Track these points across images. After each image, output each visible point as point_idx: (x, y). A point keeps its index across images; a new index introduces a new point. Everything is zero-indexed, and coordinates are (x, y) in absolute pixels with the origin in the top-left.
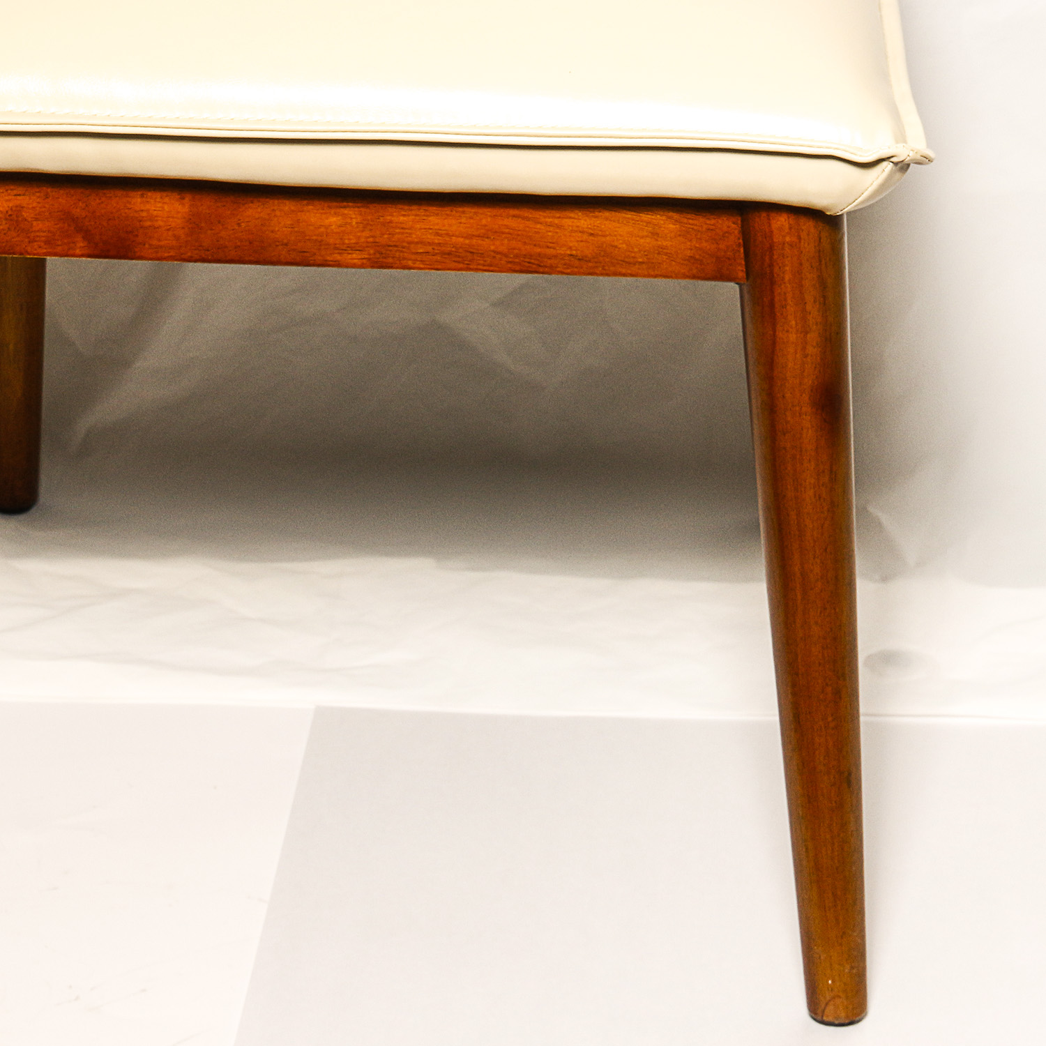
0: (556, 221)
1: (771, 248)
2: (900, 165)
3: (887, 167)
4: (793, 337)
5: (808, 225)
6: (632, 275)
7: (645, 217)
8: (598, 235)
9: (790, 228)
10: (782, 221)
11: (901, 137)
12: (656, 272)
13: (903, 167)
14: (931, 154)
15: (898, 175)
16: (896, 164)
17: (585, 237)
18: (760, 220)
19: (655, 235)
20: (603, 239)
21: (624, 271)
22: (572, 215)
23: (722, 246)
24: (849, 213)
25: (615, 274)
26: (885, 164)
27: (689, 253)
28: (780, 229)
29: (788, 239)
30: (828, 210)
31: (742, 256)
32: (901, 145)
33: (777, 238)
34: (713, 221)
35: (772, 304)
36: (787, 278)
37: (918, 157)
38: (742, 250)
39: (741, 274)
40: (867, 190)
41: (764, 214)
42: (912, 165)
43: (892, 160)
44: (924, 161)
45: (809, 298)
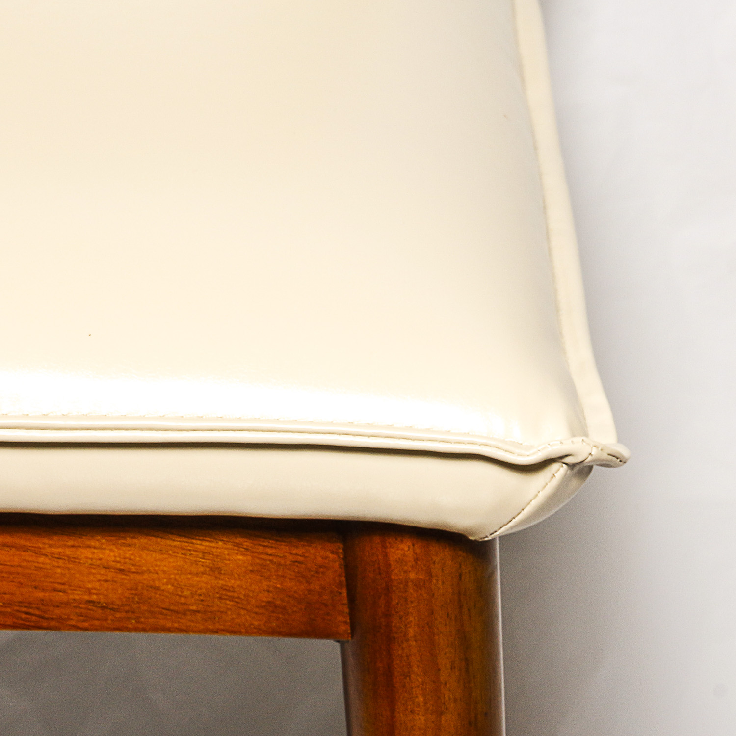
0: (68, 552)
1: (388, 590)
2: (578, 467)
3: (559, 471)
4: (420, 719)
5: (442, 555)
6: (180, 630)
7: (202, 544)
8: (130, 571)
9: (416, 560)
10: (404, 549)
11: (579, 427)
12: (217, 626)
13: (582, 470)
14: (623, 451)
15: (575, 482)
16: (571, 466)
17: (110, 575)
18: (370, 549)
19: (215, 570)
20: (138, 577)
21: (169, 624)
22: (93, 543)
23: (316, 586)
24: (501, 538)
25: (156, 629)
26: (555, 466)
27: (265, 597)
28: (401, 561)
29: (412, 575)
30: (472, 535)
31: (345, 601)
32: (579, 439)
33: (397, 575)
34: (300, 551)
35: (389, 673)
36: (411, 632)
37: (605, 456)
38: (344, 593)
39: (344, 628)
40: (529, 504)
41: (377, 539)
42: (595, 467)
43: (567, 460)
44: (613, 461)
45: (444, 662)
